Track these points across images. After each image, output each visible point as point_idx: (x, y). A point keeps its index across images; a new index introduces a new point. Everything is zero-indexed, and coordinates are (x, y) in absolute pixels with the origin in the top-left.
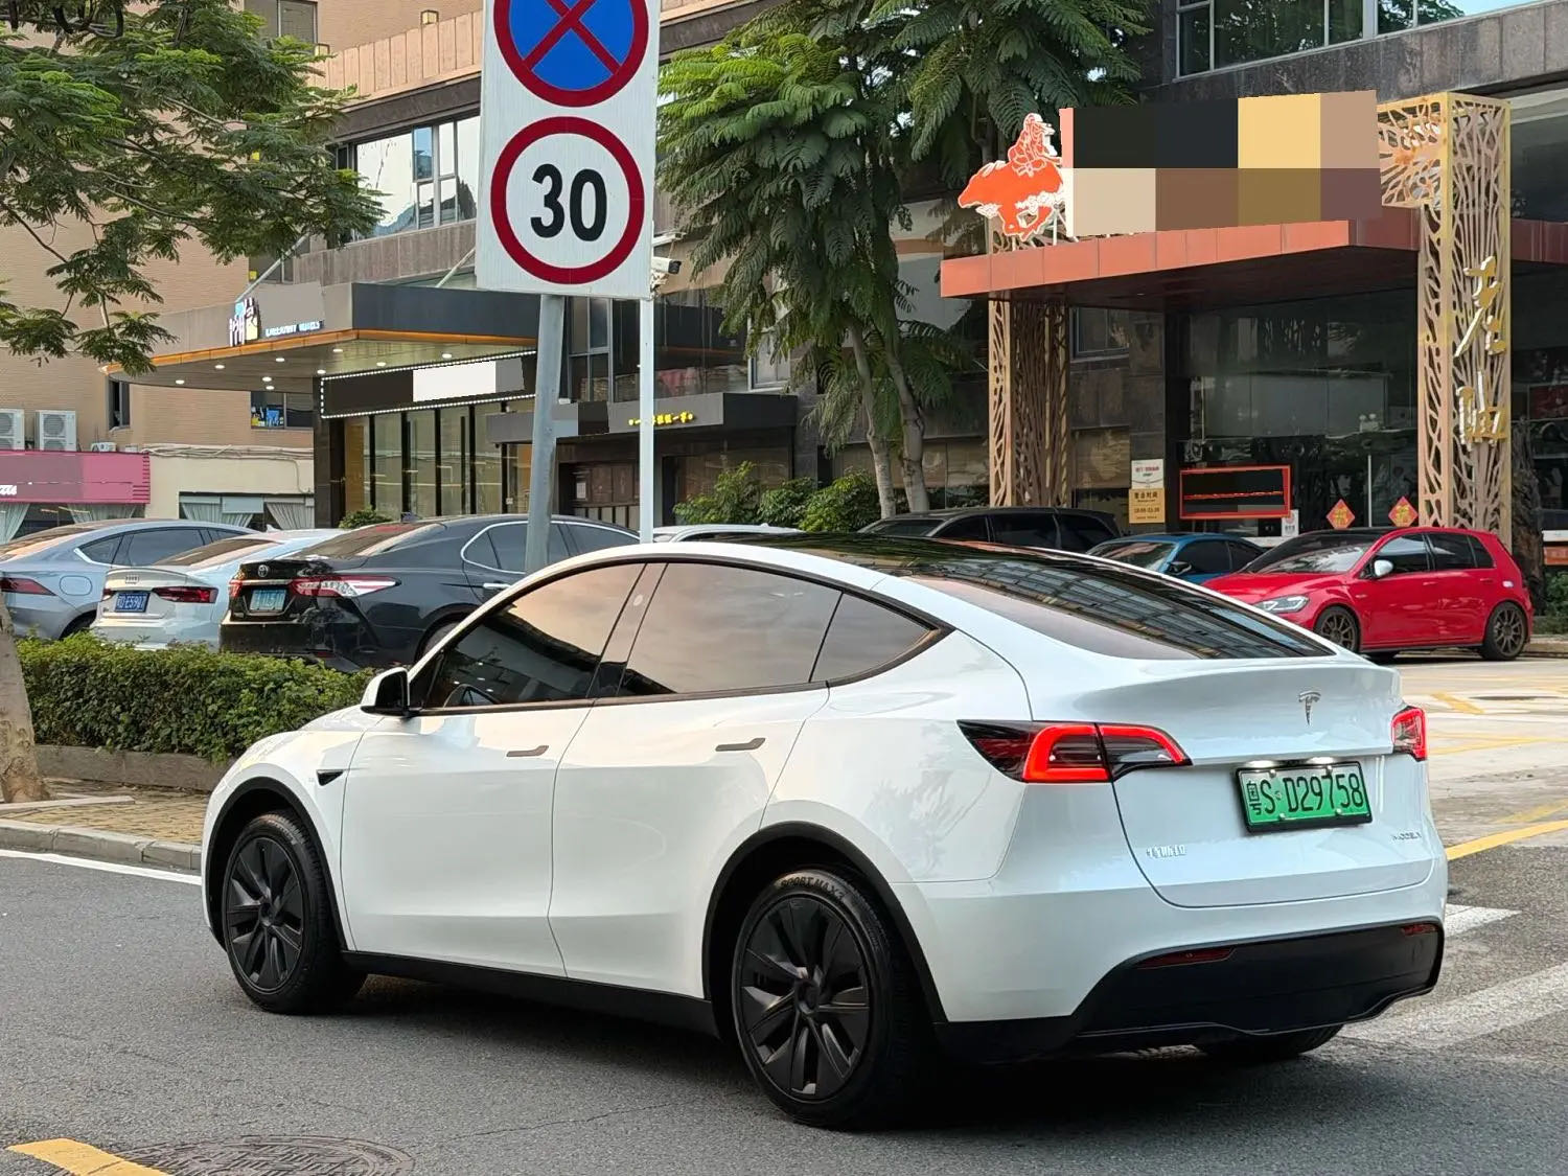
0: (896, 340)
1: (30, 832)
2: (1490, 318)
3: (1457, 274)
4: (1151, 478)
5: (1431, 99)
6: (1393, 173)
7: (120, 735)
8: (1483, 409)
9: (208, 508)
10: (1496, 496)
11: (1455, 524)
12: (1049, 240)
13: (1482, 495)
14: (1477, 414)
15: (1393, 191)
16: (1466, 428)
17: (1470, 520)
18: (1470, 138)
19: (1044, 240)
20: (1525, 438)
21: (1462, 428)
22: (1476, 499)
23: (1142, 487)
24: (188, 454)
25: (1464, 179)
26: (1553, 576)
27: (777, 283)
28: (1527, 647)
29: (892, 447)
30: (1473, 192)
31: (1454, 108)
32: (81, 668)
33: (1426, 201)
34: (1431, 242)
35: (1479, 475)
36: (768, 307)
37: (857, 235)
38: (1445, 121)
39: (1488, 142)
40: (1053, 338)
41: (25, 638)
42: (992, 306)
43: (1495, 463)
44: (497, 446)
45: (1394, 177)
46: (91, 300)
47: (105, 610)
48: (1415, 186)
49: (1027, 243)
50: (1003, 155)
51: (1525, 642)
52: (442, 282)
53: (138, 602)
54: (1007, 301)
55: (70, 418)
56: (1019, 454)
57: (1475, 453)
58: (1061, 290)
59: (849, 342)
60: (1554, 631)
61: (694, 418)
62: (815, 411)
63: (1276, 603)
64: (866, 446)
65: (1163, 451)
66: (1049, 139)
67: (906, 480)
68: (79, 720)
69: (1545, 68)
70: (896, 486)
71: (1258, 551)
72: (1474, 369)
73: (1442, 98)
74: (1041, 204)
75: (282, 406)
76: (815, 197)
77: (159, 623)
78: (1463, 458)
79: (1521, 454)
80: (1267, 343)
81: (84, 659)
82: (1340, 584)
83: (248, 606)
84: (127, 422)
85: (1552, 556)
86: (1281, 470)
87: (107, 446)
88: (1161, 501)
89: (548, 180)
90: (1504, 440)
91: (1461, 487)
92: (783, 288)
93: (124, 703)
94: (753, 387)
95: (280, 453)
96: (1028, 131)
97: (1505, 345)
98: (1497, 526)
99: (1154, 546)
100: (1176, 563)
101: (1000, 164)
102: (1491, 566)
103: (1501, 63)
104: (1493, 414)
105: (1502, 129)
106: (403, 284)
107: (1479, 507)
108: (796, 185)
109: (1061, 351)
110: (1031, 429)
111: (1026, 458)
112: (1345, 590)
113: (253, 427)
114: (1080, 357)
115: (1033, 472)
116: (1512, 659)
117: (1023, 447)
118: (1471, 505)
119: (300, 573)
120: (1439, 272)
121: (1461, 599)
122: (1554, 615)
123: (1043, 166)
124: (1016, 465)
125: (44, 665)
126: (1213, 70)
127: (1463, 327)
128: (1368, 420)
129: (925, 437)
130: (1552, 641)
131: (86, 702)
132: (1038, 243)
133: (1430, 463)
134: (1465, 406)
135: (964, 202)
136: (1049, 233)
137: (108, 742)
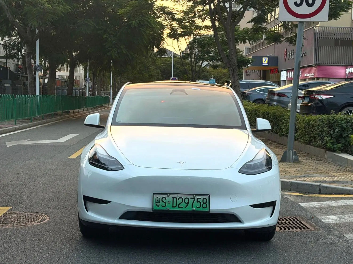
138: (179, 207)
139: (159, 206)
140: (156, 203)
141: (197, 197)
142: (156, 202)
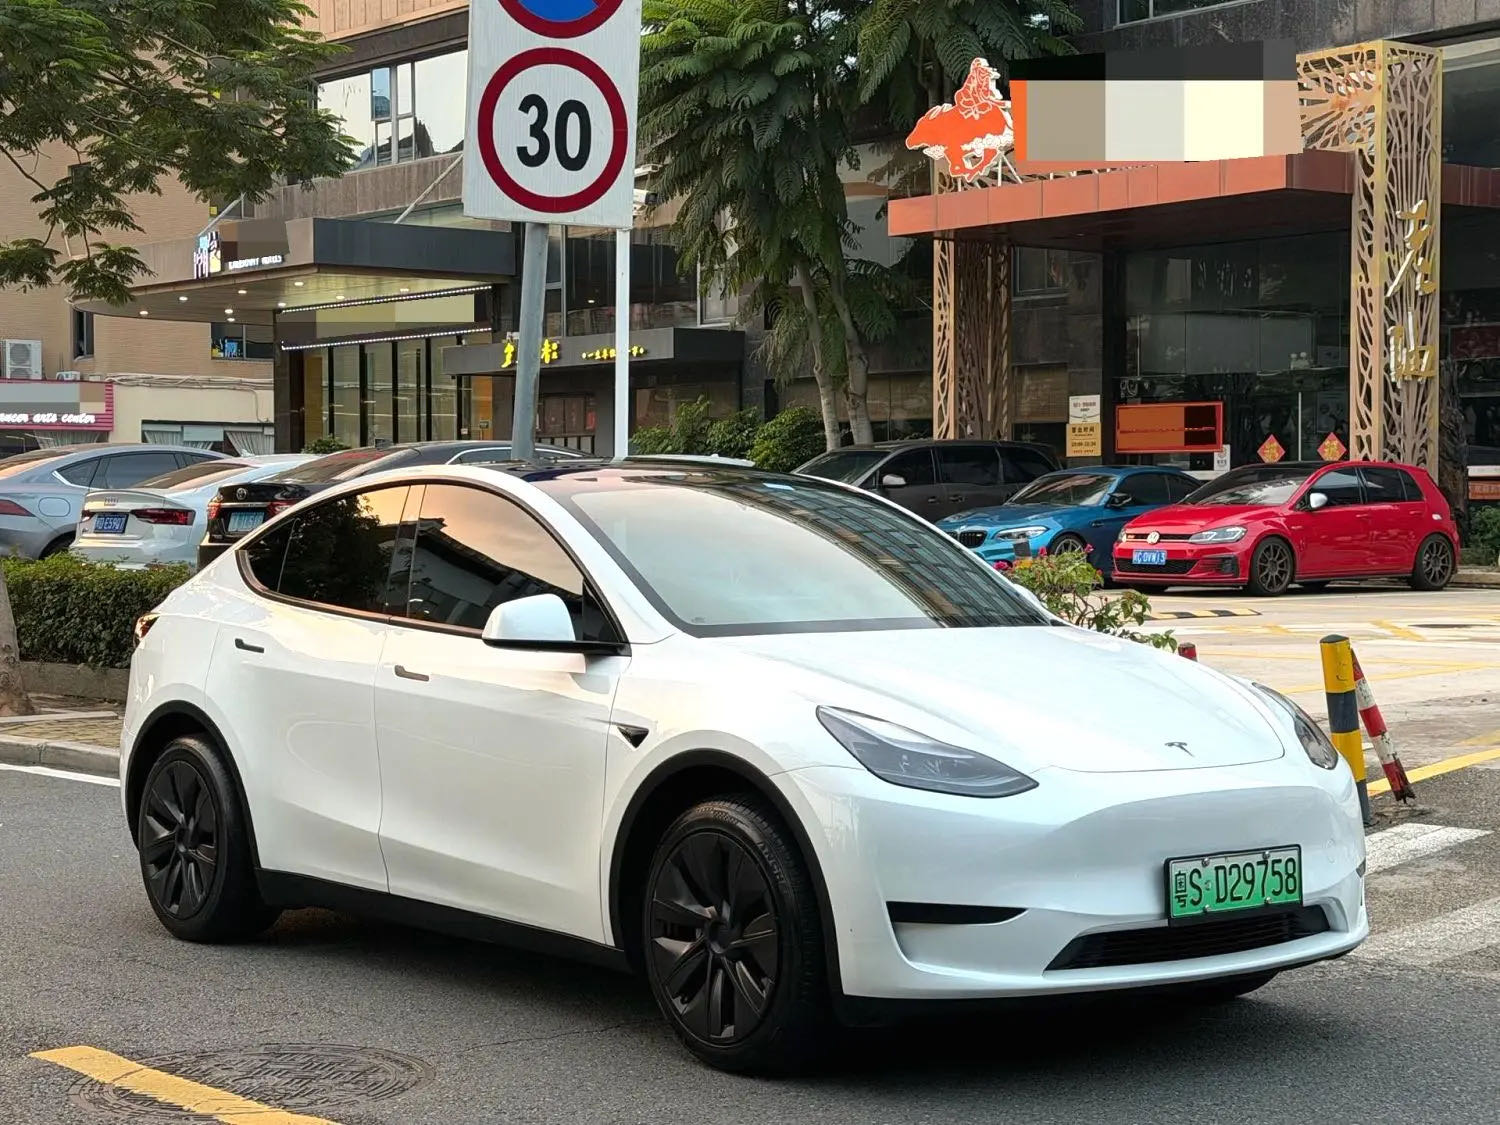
0: (842, 279)
1: (18, 745)
2: (1421, 259)
3: (1389, 217)
4: (1088, 413)
5: (1366, 46)
6: (1328, 119)
7: (101, 652)
8: (1412, 348)
9: (170, 436)
10: (1424, 431)
11: (1385, 458)
12: (994, 182)
13: (1410, 432)
14: (1407, 353)
15: (1328, 136)
16: (1397, 366)
17: (1399, 455)
18: (1404, 86)
19: (988, 181)
20: (1452, 377)
21: (1392, 366)
22: (1405, 434)
23: (1079, 421)
24: (150, 383)
25: (1397, 125)
26: (1476, 510)
27: (728, 220)
28: (1454, 578)
29: (838, 381)
30: (1406, 135)
31: (1388, 55)
32: (63, 587)
33: (1359, 146)
34: (1365, 185)
35: (1409, 411)
36: (719, 245)
37: (806, 175)
38: (1380, 68)
39: (1421, 90)
40: (995, 276)
41: (7, 558)
42: (937, 245)
43: (1423, 402)
44: (453, 378)
45: (1328, 123)
46: (72, 230)
47: (84, 531)
48: (1349, 131)
49: (971, 184)
50: (949, 99)
51: (1452, 573)
52: (402, 217)
53: (116, 523)
54: (951, 240)
55: (36, 349)
56: (962, 389)
57: (1404, 389)
58: (1003, 229)
59: (796, 280)
60: (1478, 563)
61: (646, 352)
62: (763, 346)
63: (1215, 533)
64: (813, 380)
65: (1100, 386)
66: (994, 83)
67: (851, 413)
68: (62, 637)
69: (1475, 18)
70: (842, 419)
71: (1196, 483)
72: (1405, 309)
73: (1378, 45)
74: (987, 146)
75: (242, 338)
76: (766, 137)
77: (138, 544)
78: (1393, 395)
79: (1449, 391)
80: (1201, 284)
81: (65, 578)
82: (1277, 516)
83: (227, 527)
84: (91, 352)
85: (1478, 491)
86: (1214, 406)
87: (71, 375)
88: (1097, 436)
89: (534, 110)
90: (1432, 378)
91: (1391, 422)
92: (734, 226)
93: (105, 620)
94: (702, 323)
95: (240, 383)
96: (974, 75)
97: (1434, 286)
98: (1425, 461)
99: (1093, 479)
100: (1116, 495)
101: (947, 107)
102: (1421, 500)
103: (1433, 12)
104: (1422, 353)
105: (1434, 76)
106: (361, 220)
107: (1408, 443)
108: (747, 126)
109: (1003, 290)
110: (973, 365)
111: (968, 392)
112: (1281, 521)
113: (213, 358)
114: (1019, 295)
115: (975, 407)
116: (1439, 589)
117: (966, 382)
118: (1399, 440)
119: (278, 496)
120: (1373, 215)
121: (1390, 531)
122: (1478, 546)
123: (988, 110)
124: (959, 399)
125: (27, 584)
126: (1152, 18)
127: (1395, 269)
128: (1299, 358)
129: (870, 372)
130: (1477, 572)
131: (68, 620)
132: (983, 184)
133: (1361, 400)
134: (1396, 344)
135: (911, 144)
136: (994, 175)
137: (90, 658)
138: (1234, 899)
139: (1184, 901)
140: (1179, 894)
141: (1274, 856)
142: (1177, 892)
